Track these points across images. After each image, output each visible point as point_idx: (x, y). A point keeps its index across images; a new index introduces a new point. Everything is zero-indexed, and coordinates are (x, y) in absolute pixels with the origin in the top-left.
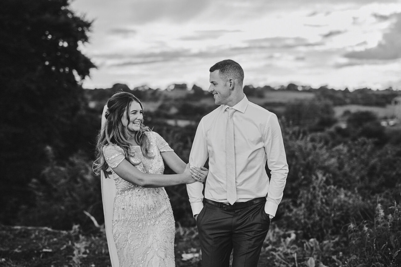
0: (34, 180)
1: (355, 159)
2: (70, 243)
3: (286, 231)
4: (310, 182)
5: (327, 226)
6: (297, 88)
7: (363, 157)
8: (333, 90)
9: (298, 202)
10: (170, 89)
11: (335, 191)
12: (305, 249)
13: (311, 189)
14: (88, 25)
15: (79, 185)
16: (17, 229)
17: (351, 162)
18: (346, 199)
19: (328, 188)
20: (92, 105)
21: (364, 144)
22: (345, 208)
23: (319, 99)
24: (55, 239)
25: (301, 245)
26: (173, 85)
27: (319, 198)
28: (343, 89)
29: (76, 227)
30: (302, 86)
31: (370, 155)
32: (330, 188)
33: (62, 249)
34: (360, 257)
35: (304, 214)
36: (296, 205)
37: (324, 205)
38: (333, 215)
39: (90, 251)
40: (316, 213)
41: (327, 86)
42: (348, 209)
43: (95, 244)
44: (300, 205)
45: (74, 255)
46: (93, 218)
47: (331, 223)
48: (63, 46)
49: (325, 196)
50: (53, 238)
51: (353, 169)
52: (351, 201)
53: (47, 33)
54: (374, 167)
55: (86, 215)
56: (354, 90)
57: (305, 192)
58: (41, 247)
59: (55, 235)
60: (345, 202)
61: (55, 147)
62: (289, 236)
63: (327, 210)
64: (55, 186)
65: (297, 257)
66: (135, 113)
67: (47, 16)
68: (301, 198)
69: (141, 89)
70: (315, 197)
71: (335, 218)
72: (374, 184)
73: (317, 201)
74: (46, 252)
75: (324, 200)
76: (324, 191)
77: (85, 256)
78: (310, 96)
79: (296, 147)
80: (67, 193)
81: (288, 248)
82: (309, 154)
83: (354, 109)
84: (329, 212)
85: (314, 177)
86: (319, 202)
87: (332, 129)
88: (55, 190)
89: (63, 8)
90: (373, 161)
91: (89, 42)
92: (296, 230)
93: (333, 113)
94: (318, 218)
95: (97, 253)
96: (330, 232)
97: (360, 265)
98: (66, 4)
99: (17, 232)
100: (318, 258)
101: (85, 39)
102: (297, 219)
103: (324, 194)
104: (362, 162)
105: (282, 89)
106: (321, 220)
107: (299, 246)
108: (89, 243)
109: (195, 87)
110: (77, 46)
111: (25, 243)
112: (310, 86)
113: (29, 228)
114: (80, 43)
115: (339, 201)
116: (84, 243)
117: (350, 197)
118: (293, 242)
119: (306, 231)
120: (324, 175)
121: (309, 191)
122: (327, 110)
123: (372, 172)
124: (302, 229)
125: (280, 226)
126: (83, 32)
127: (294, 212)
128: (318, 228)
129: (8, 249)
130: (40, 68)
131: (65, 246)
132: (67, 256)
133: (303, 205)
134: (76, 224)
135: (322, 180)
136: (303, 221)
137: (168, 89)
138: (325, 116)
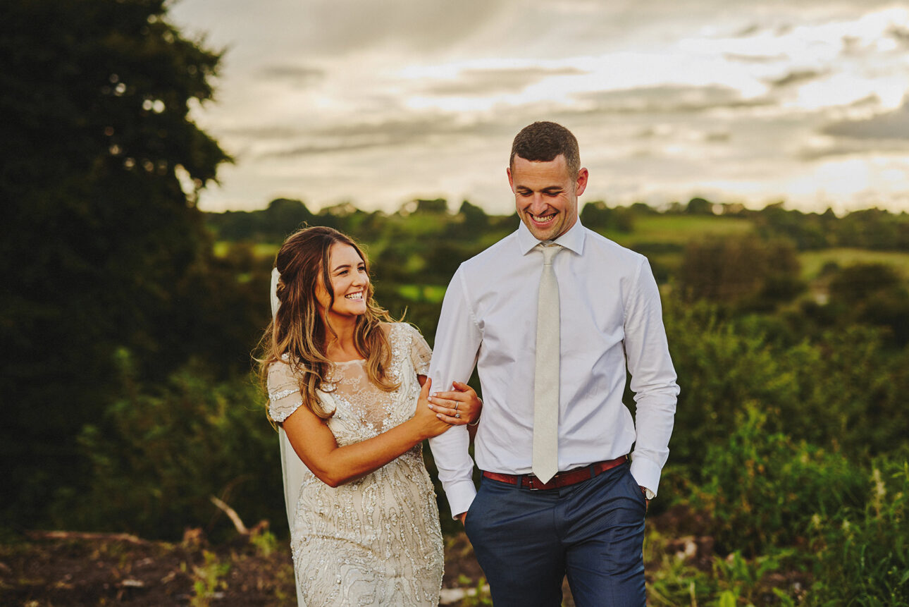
0: (89, 429)
1: (837, 375)
2: (183, 567)
3: (677, 538)
4: (732, 427)
5: (767, 526)
6: (711, 209)
7: (856, 371)
8: (796, 214)
9: (705, 472)
10: (406, 212)
11: (787, 447)
12: (716, 575)
13: (733, 444)
14: (211, 61)
15: (198, 439)
16: (58, 539)
17: (829, 381)
18: (813, 465)
19: (771, 439)
20: (221, 250)
21: (860, 339)
22: (809, 485)
23: (764, 236)
24: (148, 561)
25: (707, 568)
26: (415, 201)
27: (749, 464)
28: (821, 211)
29: (193, 534)
30: (724, 205)
31: (873, 366)
32: (776, 440)
33: (165, 580)
34: (830, 586)
35: (716, 501)
36: (699, 480)
37: (762, 479)
38: (781, 501)
39: (230, 585)
40: (743, 497)
41: (782, 203)
42: (816, 488)
43: (240, 570)
44: (709, 479)
45: (194, 594)
46: (232, 514)
47: (778, 520)
48: (152, 111)
49: (765, 459)
50: (141, 558)
51: (832, 399)
52: (822, 470)
53: (115, 78)
54: (881, 395)
55: (215, 507)
56: (848, 213)
57: (720, 449)
58: (117, 575)
59: (146, 551)
60: (809, 471)
61: (137, 351)
62: (682, 548)
63: (768, 490)
64: (137, 443)
65: (698, 592)
66: (346, 272)
67: (115, 40)
68: (710, 463)
69: (337, 212)
70: (741, 460)
71: (787, 509)
72: (880, 434)
73: (746, 468)
74: (130, 588)
75: (761, 468)
76: (761, 446)
77: (219, 595)
78: (743, 227)
79: (701, 347)
80: (168, 458)
81: (678, 573)
82: (730, 364)
83: (847, 258)
84: (772, 495)
85: (740, 416)
86: (750, 472)
87: (794, 307)
88: (140, 452)
89: (153, 19)
90: (881, 380)
91: (214, 101)
92: (698, 535)
93: (797, 268)
94: (746, 509)
95: (245, 588)
96: (774, 538)
97: (831, 602)
98: (159, 9)
99: (58, 546)
100: (743, 594)
101: (205, 93)
102: (700, 512)
103: (761, 453)
104: (855, 381)
105: (675, 212)
106: (754, 512)
107: (701, 568)
108: (226, 567)
109: (466, 207)
110: (186, 110)
111: (78, 568)
112: (741, 205)
113: (87, 536)
114: (193, 103)
115: (796, 468)
116: (214, 568)
117: (821, 460)
118: (689, 562)
119: (720, 537)
120: (763, 410)
121: (727, 448)
122: (783, 261)
123: (877, 406)
124: (712, 534)
125: (661, 528)
126: (201, 76)
127: (693, 497)
128: (747, 531)
129: (41, 581)
130: (98, 162)
131: (172, 575)
132: (179, 597)
133: (715, 480)
134: (193, 527)
135: (757, 421)
136: (713, 515)
137: (400, 213)
138: (779, 276)
